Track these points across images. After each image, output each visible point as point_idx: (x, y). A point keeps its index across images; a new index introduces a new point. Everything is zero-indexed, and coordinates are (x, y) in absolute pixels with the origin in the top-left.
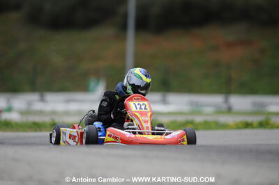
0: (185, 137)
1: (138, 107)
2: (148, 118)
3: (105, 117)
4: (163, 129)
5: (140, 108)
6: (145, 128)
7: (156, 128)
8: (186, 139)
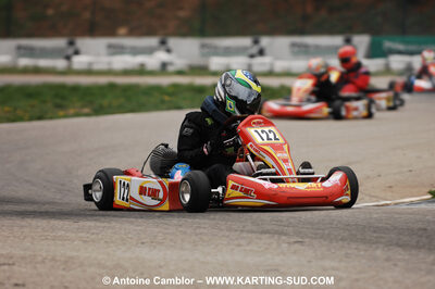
1: (264, 136)
2: (286, 155)
5: (268, 139)
6: (286, 172)
7: (301, 170)
8: (349, 186)
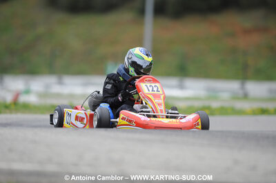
0: (199, 120)
1: (151, 89)
2: (161, 101)
3: (112, 100)
4: (176, 112)
5: (153, 91)
6: (159, 111)
7: (170, 111)
8: (200, 123)
